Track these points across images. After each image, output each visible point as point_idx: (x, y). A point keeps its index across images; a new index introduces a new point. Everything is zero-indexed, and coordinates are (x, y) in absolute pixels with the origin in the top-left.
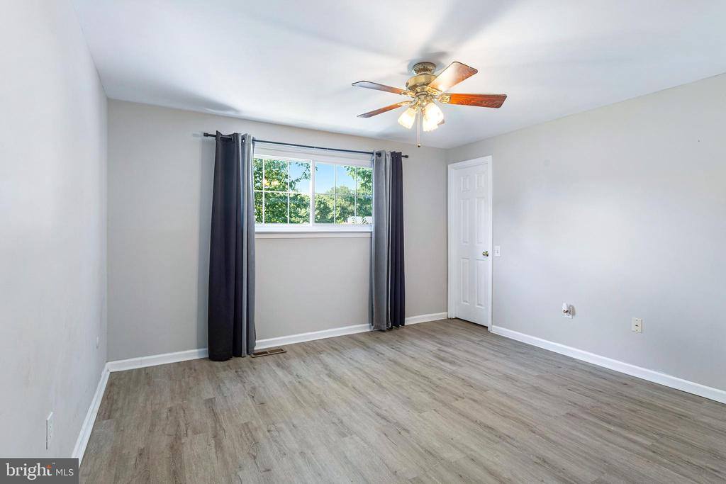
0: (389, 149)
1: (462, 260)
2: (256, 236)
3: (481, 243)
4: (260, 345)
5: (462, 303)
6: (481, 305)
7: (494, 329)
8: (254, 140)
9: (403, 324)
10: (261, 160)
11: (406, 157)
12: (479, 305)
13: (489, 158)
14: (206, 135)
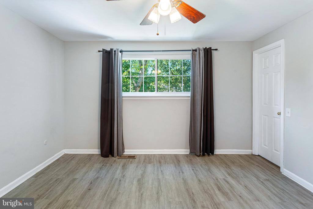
0: (202, 46)
1: (263, 116)
2: (123, 99)
3: (277, 105)
4: (127, 152)
5: (263, 146)
6: (277, 151)
7: (285, 172)
8: (121, 52)
9: (213, 153)
10: (129, 61)
11: (216, 50)
12: (275, 150)
13: (282, 42)
14: (99, 51)
